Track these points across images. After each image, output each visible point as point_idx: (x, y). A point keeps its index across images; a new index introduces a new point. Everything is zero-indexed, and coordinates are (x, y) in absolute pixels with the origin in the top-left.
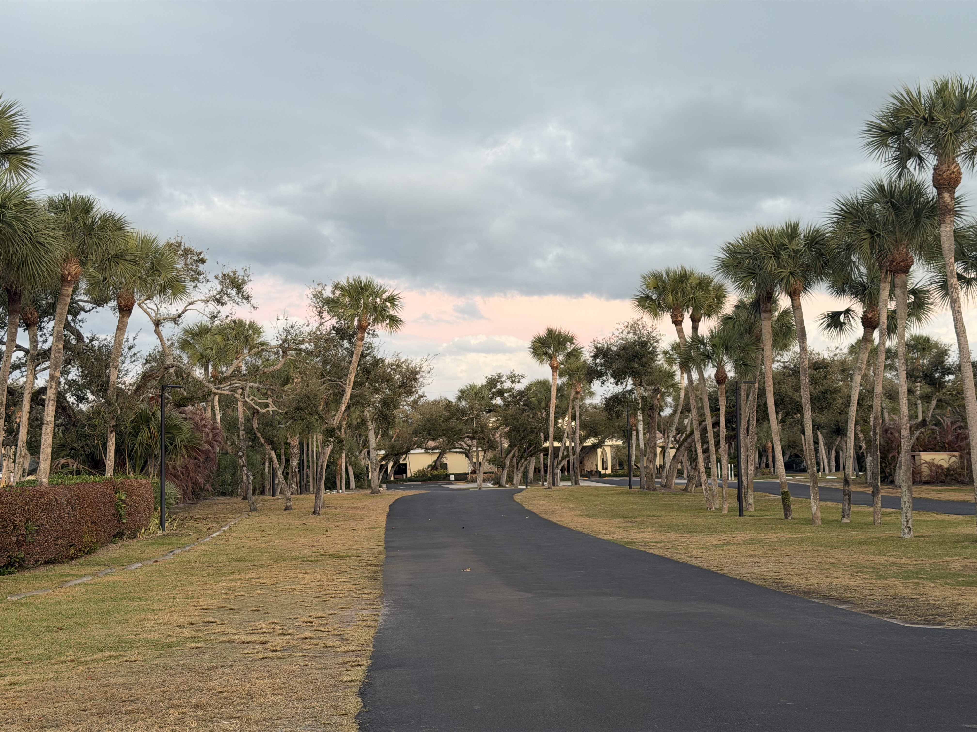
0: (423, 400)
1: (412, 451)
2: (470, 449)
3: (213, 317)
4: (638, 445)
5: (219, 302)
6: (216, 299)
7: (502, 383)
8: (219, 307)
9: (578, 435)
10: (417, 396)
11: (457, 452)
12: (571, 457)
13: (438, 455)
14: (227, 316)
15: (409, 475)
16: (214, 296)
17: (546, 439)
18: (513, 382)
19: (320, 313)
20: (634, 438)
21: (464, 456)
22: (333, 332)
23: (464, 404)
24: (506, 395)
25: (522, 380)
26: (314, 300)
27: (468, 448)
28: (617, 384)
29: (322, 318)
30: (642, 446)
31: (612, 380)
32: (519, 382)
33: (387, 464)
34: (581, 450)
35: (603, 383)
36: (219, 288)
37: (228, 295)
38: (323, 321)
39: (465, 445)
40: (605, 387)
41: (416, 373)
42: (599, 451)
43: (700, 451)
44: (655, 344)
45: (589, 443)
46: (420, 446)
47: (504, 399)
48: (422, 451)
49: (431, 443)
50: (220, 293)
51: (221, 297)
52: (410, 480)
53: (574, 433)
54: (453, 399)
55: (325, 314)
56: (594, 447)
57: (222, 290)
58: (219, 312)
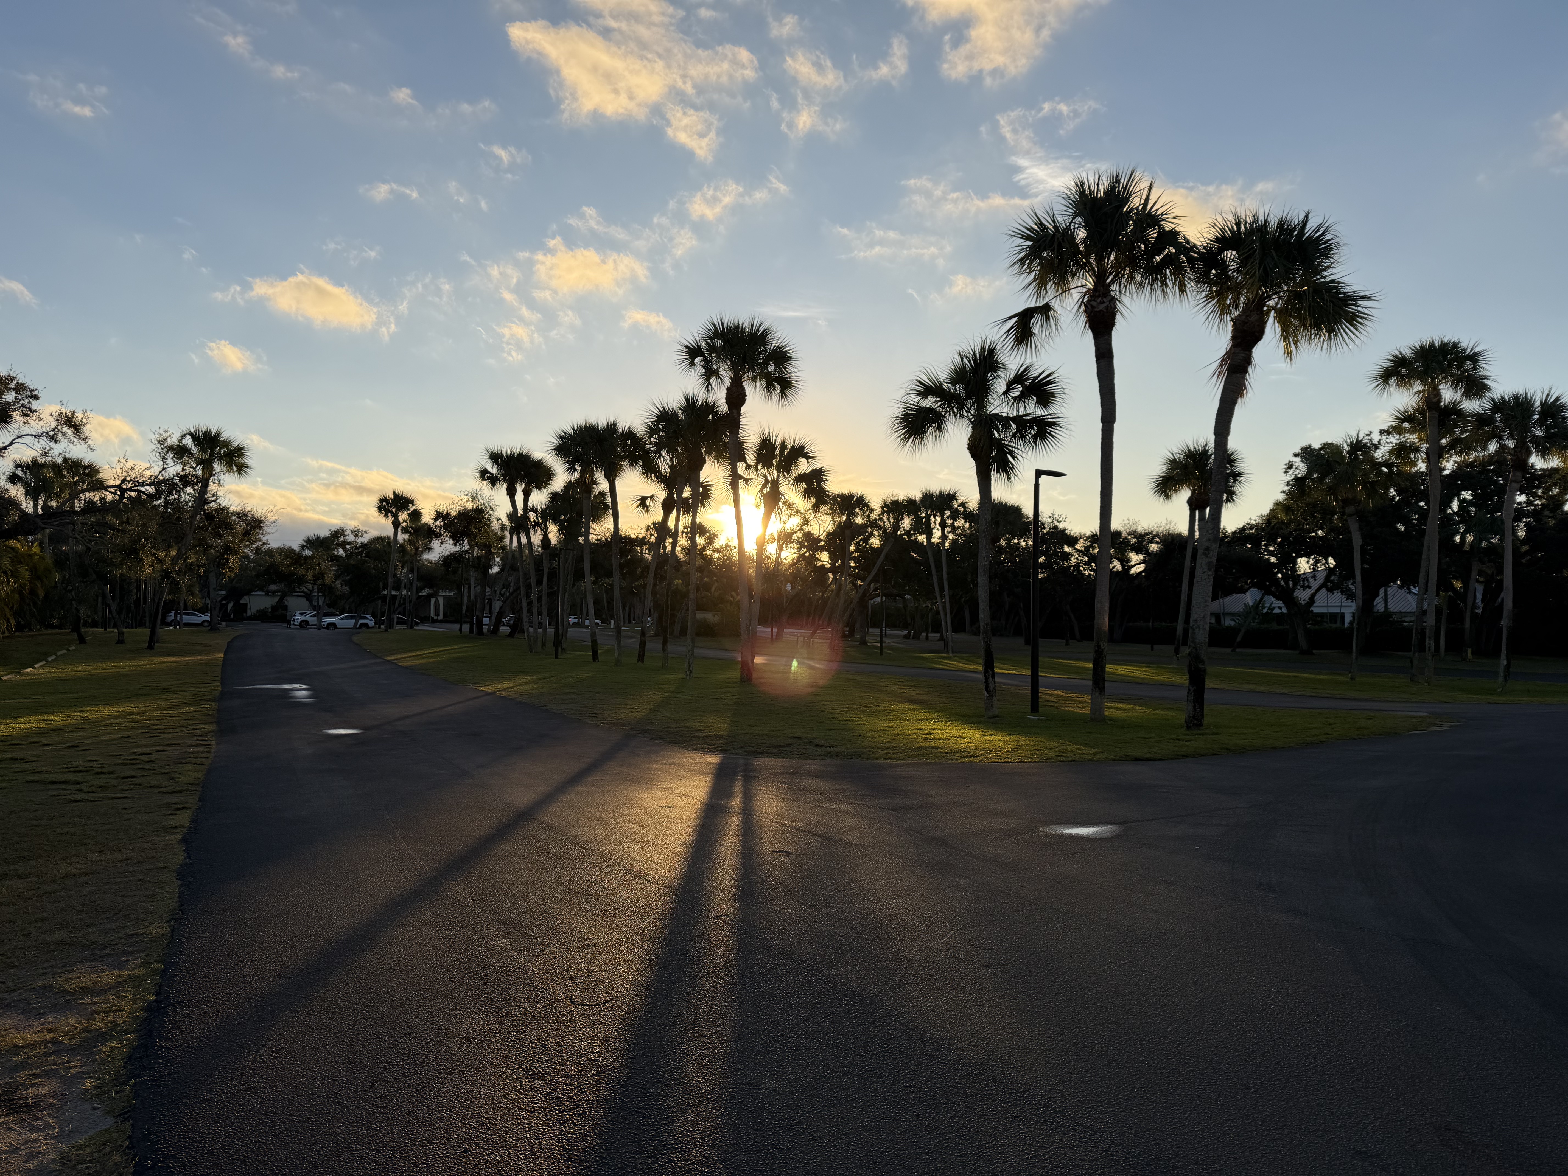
0: (266, 547)
1: (253, 593)
2: (311, 594)
3: (45, 454)
4: (469, 596)
5: (53, 439)
6: (49, 436)
7: (345, 536)
8: (52, 444)
9: (414, 586)
10: (261, 543)
11: (297, 596)
12: (407, 604)
13: (278, 598)
14: (60, 454)
15: (249, 614)
16: (47, 433)
17: (385, 587)
18: (356, 536)
19: (163, 458)
20: (466, 590)
21: (304, 599)
22: (176, 478)
23: (308, 553)
24: (348, 547)
25: (365, 535)
26: (159, 446)
27: (309, 592)
28: (455, 545)
29: (165, 463)
30: (473, 597)
31: (451, 542)
32: (362, 536)
33: (227, 604)
34: (417, 599)
35: (442, 543)
36: (53, 424)
37: (64, 434)
38: (165, 466)
39: (306, 590)
40: (443, 546)
41: (261, 522)
42: (433, 600)
43: (524, 604)
44: (491, 512)
45: (425, 592)
46: (261, 589)
47: (344, 549)
48: (264, 593)
49: (273, 587)
50: (53, 430)
51: (55, 434)
52: (250, 618)
53: (411, 584)
54: (296, 547)
55: (169, 461)
56: (429, 596)
57: (56, 428)
58: (51, 449)
